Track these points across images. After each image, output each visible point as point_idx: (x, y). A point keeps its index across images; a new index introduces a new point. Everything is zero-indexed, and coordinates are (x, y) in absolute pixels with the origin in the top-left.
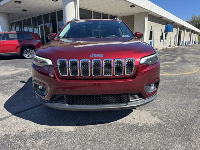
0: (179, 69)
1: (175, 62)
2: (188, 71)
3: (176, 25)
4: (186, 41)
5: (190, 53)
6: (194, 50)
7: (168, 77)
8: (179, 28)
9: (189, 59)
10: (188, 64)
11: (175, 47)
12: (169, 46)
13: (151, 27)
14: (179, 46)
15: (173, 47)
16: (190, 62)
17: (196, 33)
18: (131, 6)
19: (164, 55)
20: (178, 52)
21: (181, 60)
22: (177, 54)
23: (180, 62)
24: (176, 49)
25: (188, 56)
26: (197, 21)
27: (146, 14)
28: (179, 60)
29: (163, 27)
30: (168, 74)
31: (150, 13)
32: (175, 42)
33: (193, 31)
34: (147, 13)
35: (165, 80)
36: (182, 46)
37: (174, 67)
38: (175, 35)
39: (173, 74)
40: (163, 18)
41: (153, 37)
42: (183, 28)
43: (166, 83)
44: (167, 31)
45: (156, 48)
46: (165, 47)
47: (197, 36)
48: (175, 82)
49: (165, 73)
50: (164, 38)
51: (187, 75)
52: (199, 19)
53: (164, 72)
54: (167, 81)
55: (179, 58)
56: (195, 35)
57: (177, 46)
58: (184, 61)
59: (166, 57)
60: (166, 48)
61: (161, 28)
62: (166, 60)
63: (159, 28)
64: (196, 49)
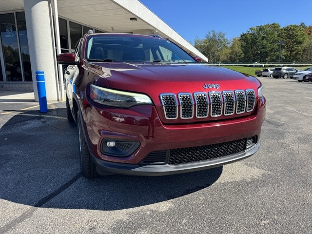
18: (131, 19)
27: (150, 32)
31: (155, 32)
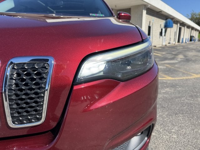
0: (182, 71)
1: (176, 61)
2: (194, 73)
3: (176, 21)
4: (186, 39)
5: (192, 51)
6: (195, 47)
7: (169, 82)
8: (179, 25)
9: (193, 57)
10: (193, 63)
11: (175, 44)
12: (169, 43)
13: (150, 22)
14: (179, 43)
15: (172, 44)
16: (195, 61)
17: (196, 30)
19: (164, 53)
20: (179, 49)
21: (184, 59)
22: (178, 51)
23: (183, 61)
24: (177, 46)
25: (190, 54)
26: (197, 18)
27: (144, 7)
28: (181, 59)
29: (162, 22)
30: (170, 78)
31: (148, 6)
32: (174, 39)
33: (193, 28)
34: (145, 5)
35: (166, 87)
36: (182, 43)
37: (176, 67)
38: (175, 32)
39: (176, 79)
40: (162, 13)
41: (151, 33)
42: (183, 24)
43: (166, 93)
44: (166, 26)
45: (155, 45)
46: (164, 44)
47: (197, 33)
48: (179, 92)
49: (166, 76)
50: (163, 34)
51: (194, 79)
52: (199, 16)
53: (164, 75)
54: (168, 89)
55: (181, 57)
56: (195, 32)
57: (177, 43)
58: (187, 60)
59: (165, 55)
60: (166, 45)
61: (160, 23)
62: (166, 59)
63: (158, 24)
64: (197, 46)
